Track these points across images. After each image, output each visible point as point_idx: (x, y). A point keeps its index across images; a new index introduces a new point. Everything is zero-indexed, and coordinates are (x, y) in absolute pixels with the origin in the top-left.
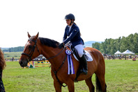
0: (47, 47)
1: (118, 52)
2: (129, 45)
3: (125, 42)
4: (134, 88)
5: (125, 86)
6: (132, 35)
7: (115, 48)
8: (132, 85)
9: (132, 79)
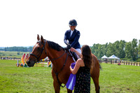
0: (53, 50)
1: (105, 57)
2: (114, 51)
3: (112, 48)
4: (121, 90)
5: (113, 88)
6: (118, 42)
7: (102, 53)
8: (119, 87)
9: (119, 82)
